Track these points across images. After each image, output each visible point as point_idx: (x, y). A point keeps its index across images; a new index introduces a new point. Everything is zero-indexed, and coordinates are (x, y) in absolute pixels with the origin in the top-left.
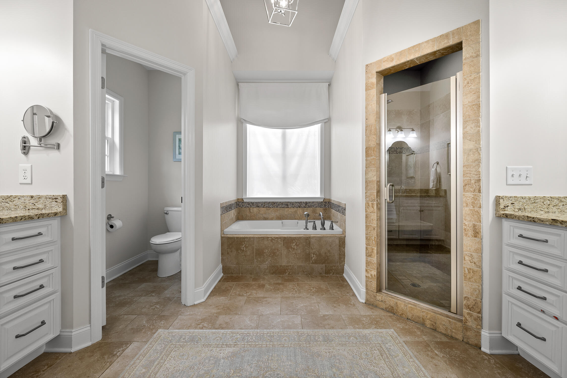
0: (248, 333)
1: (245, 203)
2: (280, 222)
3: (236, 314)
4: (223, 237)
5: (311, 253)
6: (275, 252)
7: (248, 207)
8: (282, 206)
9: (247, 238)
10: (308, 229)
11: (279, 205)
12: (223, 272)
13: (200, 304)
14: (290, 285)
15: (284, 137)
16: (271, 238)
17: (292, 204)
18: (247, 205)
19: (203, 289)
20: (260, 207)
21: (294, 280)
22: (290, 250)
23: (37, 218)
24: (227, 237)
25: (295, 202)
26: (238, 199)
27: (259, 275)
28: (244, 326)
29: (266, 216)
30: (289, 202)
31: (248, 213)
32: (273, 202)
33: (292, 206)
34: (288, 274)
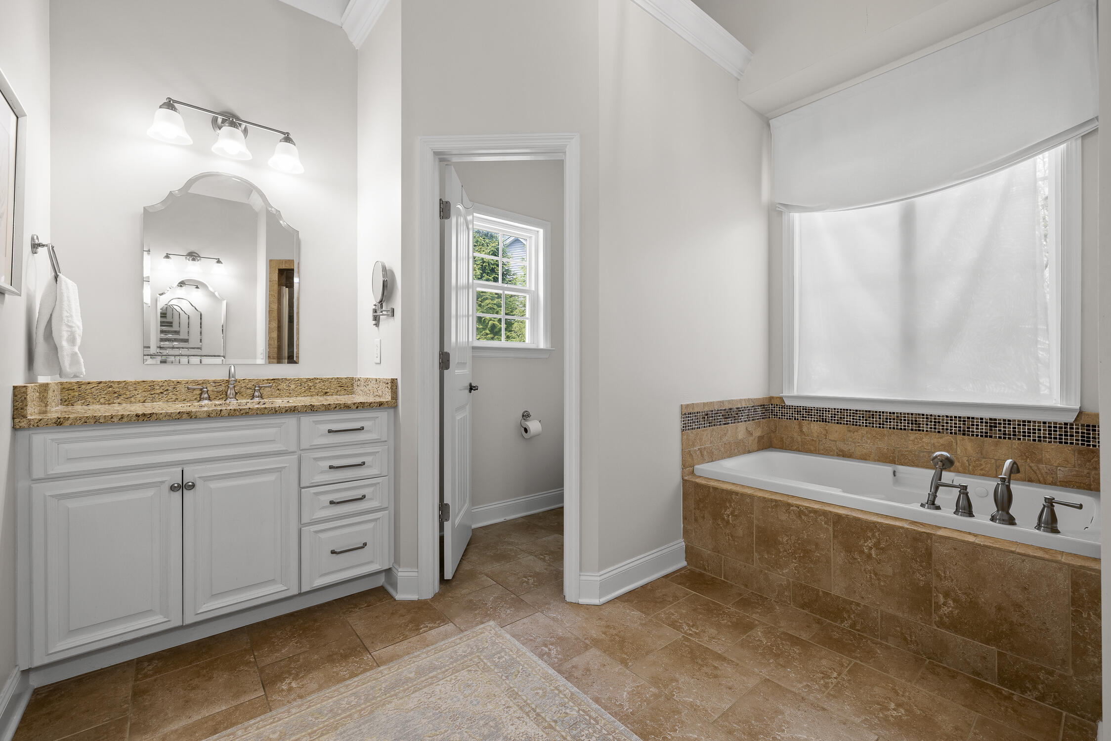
0: (595, 719)
1: (790, 407)
2: (888, 469)
3: (624, 662)
4: (686, 480)
5: (935, 588)
6: (810, 550)
7: (795, 419)
8: (897, 426)
9: (737, 494)
10: (938, 508)
11: (887, 422)
12: (687, 559)
13: (588, 607)
14: (827, 660)
15: (908, 220)
16: (798, 508)
17: (935, 422)
18: (792, 414)
19: (599, 579)
20: (829, 422)
21: (854, 651)
22: (857, 556)
23: (355, 407)
24: (695, 481)
25: (947, 417)
26: (771, 398)
27: (764, 596)
28: (610, 699)
29: (845, 448)
30: (923, 415)
31: (796, 435)
32: (866, 411)
33: (935, 428)
34: (851, 627)
